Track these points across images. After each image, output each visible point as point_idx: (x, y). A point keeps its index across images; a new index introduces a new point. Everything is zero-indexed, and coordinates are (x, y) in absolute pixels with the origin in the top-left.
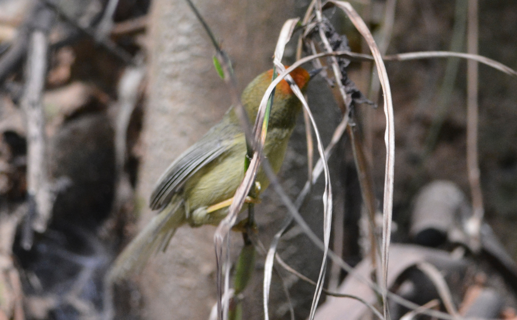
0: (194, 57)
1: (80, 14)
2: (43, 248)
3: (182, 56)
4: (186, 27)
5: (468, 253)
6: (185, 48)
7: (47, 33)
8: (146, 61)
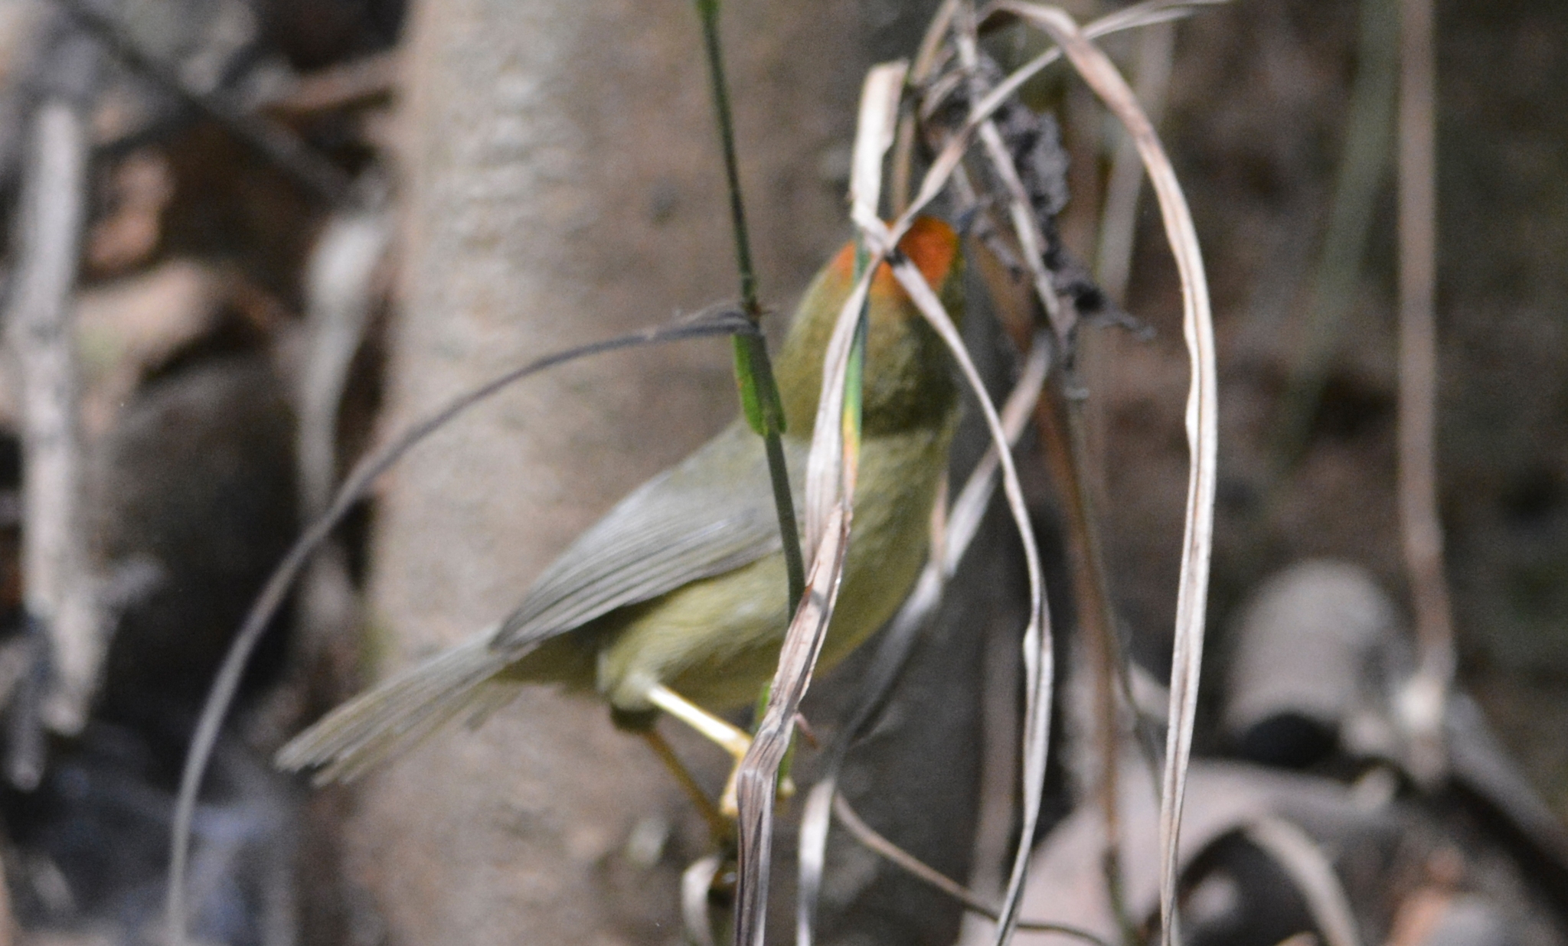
0: (546, 182)
1: (187, 49)
2: (77, 781)
3: (508, 178)
4: (519, 88)
5: (1405, 788)
6: (522, 154)
7: (84, 106)
8: (395, 193)
